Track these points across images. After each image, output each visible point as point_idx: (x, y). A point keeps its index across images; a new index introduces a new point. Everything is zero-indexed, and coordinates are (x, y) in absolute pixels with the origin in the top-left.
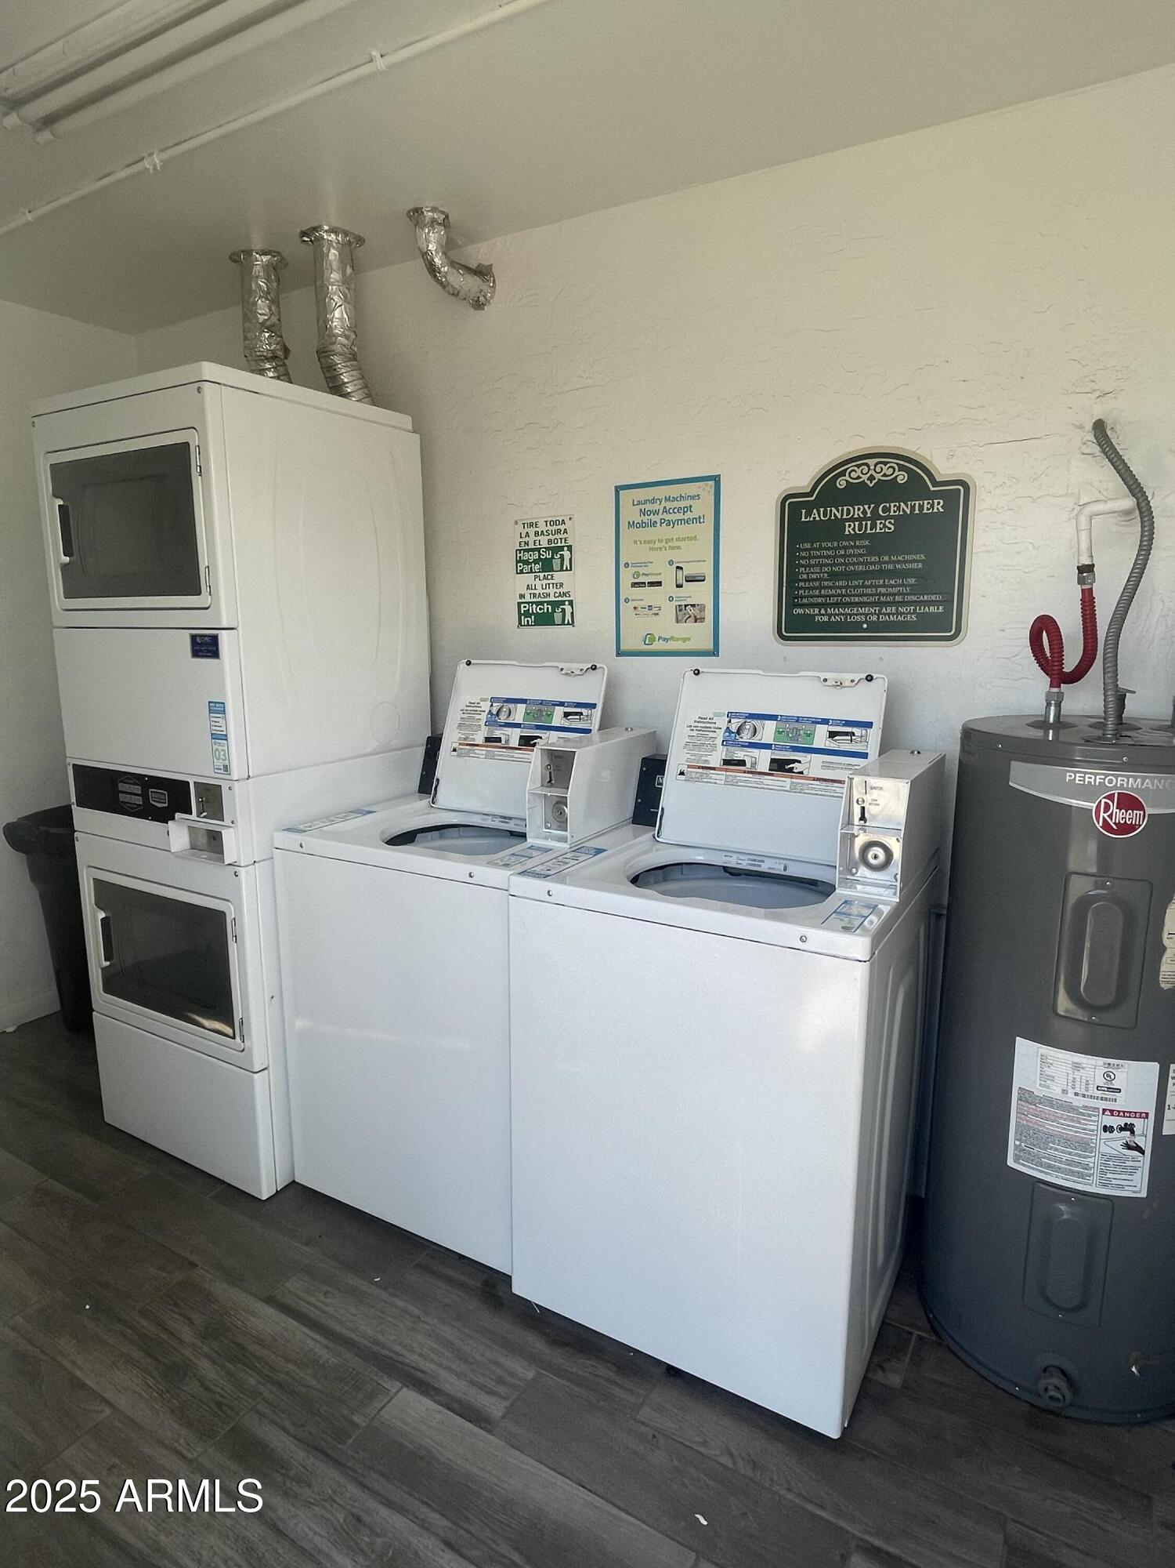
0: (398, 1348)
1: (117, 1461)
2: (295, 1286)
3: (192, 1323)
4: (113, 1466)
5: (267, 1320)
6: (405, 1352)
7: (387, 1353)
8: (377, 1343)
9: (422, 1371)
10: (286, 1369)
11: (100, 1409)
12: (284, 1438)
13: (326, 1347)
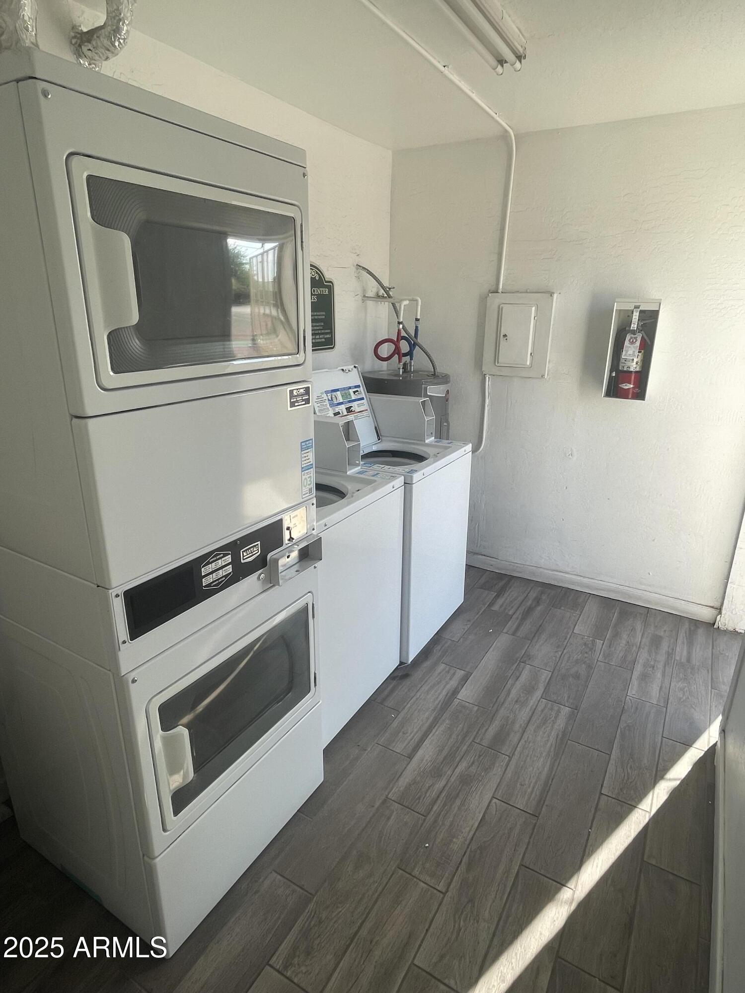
0: (437, 702)
1: (519, 784)
2: (399, 747)
3: (431, 786)
4: (521, 785)
5: (427, 753)
6: (439, 700)
7: (439, 706)
8: (434, 710)
9: (447, 694)
10: (455, 737)
11: (494, 804)
12: (490, 729)
13: (439, 727)
